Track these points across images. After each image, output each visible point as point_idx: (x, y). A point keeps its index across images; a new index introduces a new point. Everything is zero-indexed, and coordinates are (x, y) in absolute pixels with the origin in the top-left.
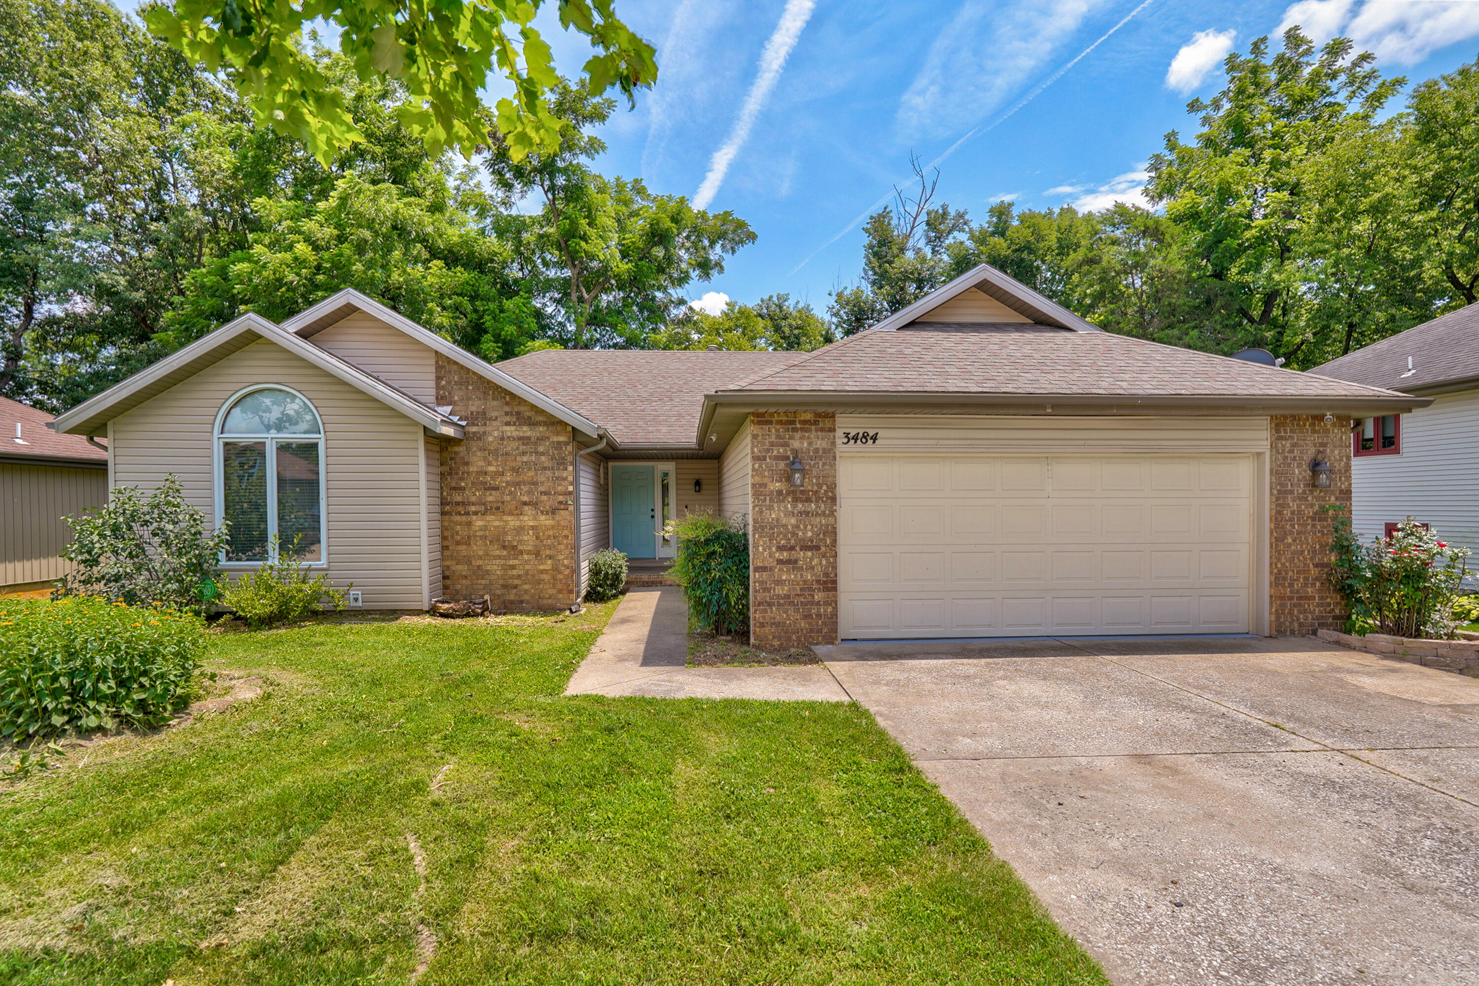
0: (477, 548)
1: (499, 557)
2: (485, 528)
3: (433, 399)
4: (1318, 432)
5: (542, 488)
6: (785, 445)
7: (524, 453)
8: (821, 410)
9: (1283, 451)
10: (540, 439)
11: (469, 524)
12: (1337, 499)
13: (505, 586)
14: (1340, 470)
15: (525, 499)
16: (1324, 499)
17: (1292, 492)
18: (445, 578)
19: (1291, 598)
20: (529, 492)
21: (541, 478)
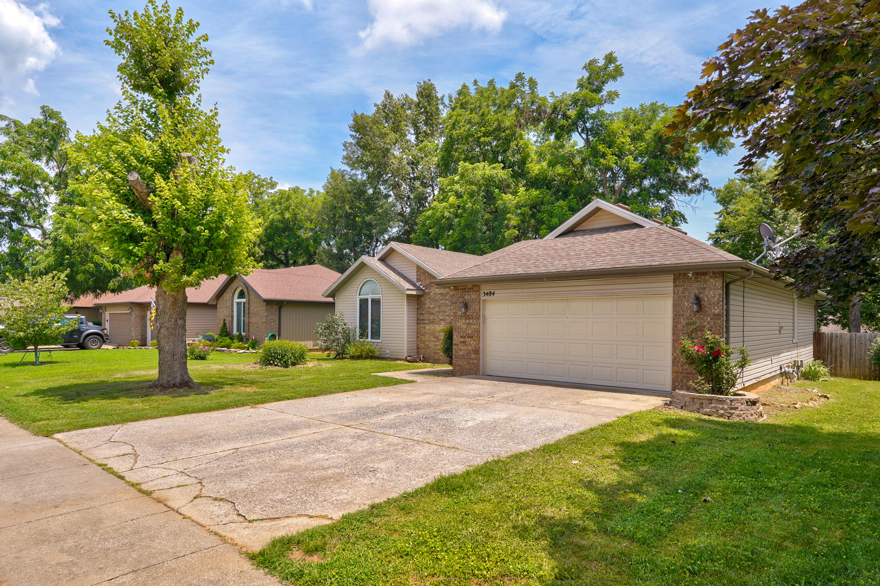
0: (427, 337)
1: (433, 341)
2: (429, 330)
3: (415, 280)
4: (700, 282)
5: (447, 314)
6: (463, 297)
7: (441, 300)
8: (475, 284)
9: (678, 293)
10: (447, 294)
11: (425, 328)
12: (711, 319)
13: (435, 353)
14: (714, 303)
15: (441, 318)
16: (703, 319)
17: (683, 315)
18: (418, 348)
19: (681, 373)
20: (443, 315)
21: (447, 310)
